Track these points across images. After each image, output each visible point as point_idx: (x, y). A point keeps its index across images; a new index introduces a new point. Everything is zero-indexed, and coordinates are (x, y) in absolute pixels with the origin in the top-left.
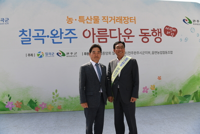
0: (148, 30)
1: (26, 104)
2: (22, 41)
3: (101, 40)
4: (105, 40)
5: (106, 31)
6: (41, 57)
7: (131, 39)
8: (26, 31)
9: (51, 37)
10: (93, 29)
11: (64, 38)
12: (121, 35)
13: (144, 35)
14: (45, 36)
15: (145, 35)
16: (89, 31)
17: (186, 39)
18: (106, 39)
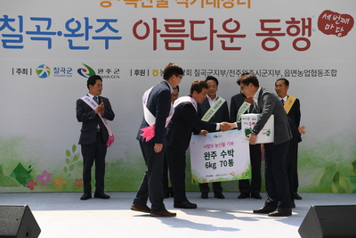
0: (278, 21)
1: (7, 172)
2: (4, 42)
3: (171, 45)
4: (179, 45)
5: (183, 25)
6: (45, 75)
7: (237, 42)
8: (13, 20)
9: (66, 35)
10: (155, 20)
11: (94, 38)
12: (215, 35)
13: (269, 34)
14: (54, 33)
15: (271, 34)
16: (145, 24)
18: (182, 42)
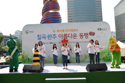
0: (83, 34)
2: (38, 39)
4: (66, 38)
5: (67, 35)
7: (76, 37)
8: (40, 35)
9: (48, 37)
10: (62, 34)
11: (52, 37)
12: (72, 36)
15: (81, 36)
17: (99, 37)
